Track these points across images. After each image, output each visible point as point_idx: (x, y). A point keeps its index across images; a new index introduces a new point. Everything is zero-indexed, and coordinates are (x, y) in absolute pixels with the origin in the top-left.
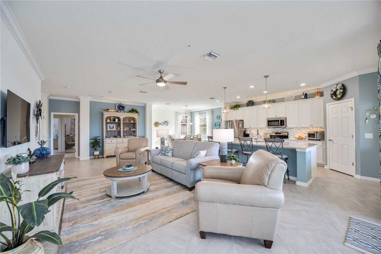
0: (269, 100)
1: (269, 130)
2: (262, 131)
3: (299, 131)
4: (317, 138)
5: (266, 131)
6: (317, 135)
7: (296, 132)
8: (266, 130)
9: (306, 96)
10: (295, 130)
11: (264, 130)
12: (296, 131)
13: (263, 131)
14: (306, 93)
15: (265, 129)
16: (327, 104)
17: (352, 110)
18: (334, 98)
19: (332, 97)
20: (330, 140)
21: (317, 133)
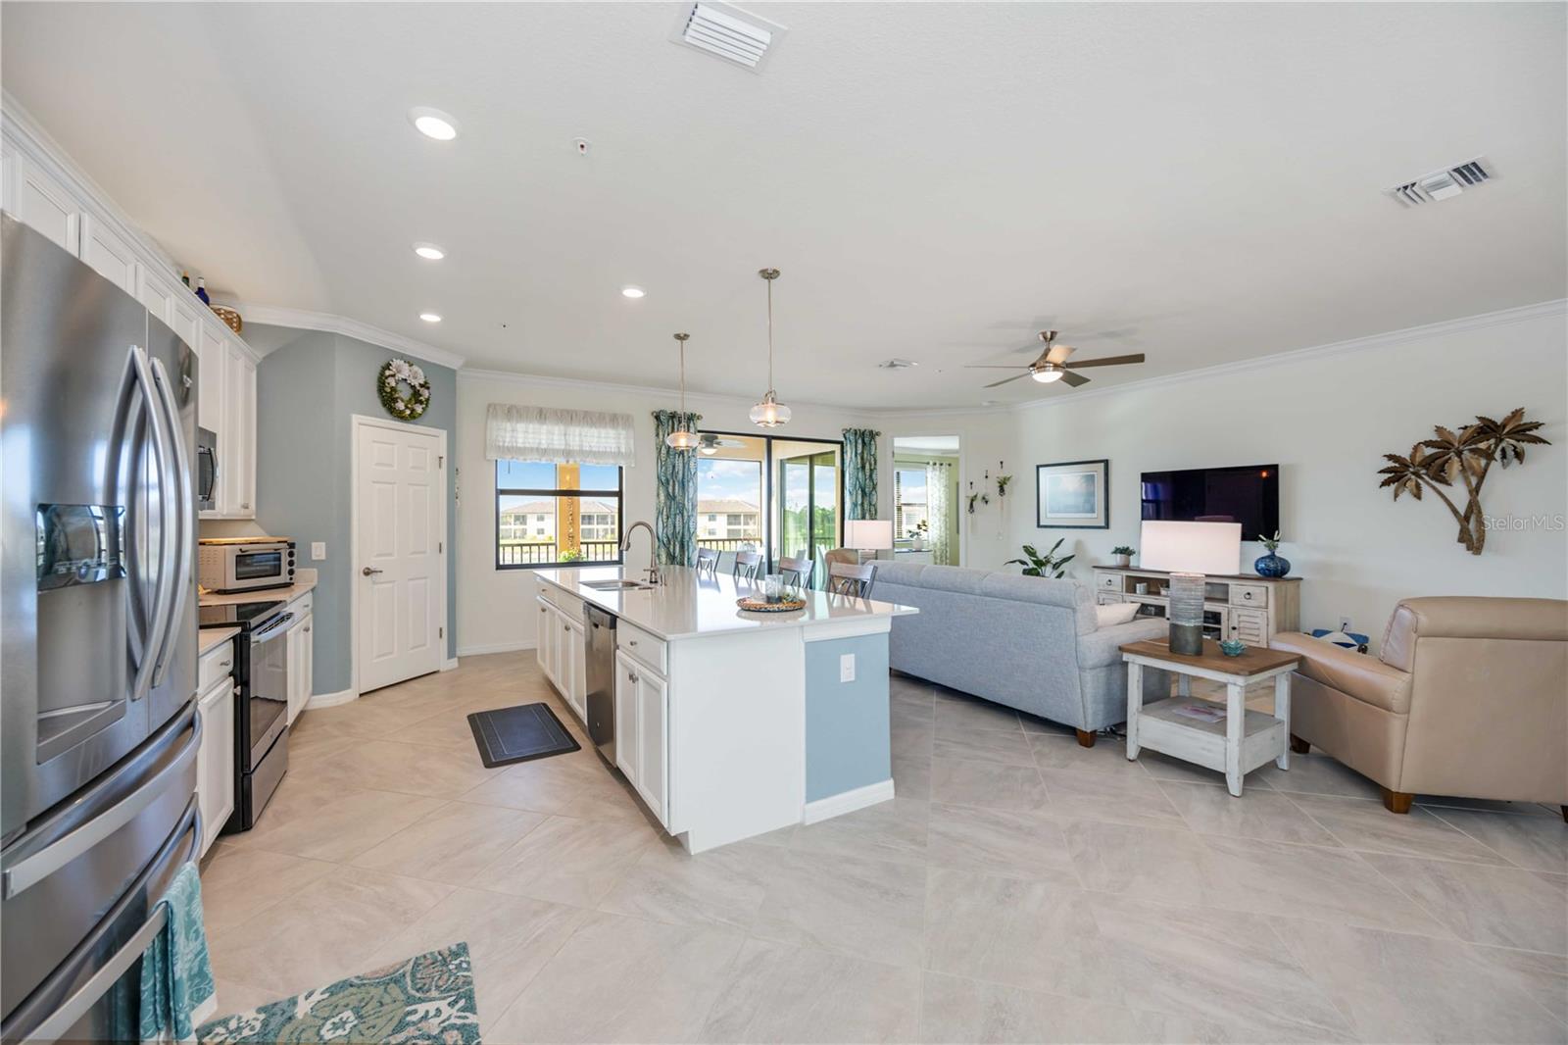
4: (292, 572)
6: (295, 559)
14: (200, 289)
16: (356, 419)
17: (440, 466)
18: (400, 406)
19: (388, 399)
20: (368, 572)
21: (292, 546)
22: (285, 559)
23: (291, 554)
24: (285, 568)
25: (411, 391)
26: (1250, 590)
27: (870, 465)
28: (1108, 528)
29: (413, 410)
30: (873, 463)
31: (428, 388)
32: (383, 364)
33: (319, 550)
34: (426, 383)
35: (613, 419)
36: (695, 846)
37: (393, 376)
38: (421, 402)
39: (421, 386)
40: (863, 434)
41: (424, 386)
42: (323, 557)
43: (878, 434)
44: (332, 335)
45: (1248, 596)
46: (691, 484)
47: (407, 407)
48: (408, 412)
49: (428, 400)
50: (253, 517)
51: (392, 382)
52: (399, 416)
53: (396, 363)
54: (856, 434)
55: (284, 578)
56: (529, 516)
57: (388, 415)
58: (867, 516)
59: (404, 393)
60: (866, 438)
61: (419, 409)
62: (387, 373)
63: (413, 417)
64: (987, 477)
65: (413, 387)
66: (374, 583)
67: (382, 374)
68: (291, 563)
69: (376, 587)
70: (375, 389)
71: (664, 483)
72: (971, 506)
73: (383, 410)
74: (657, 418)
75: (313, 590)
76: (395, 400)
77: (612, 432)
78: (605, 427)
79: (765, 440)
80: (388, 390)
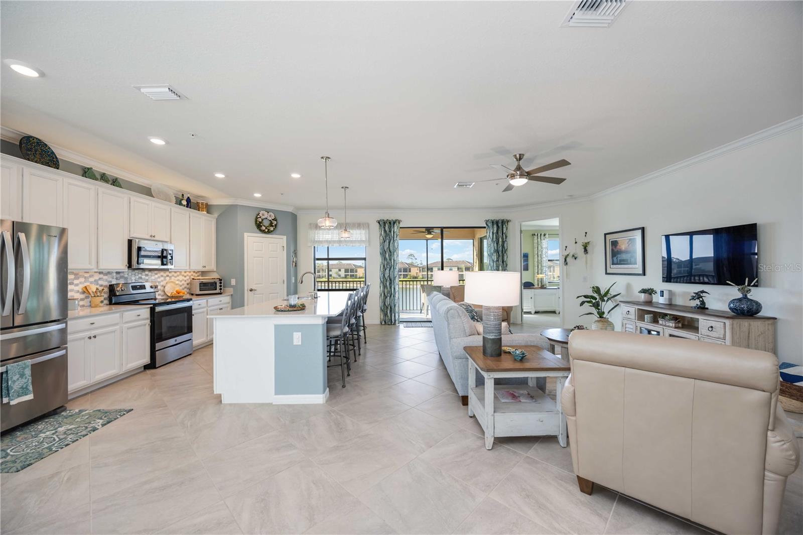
0: (104, 174)
1: (100, 279)
2: (77, 285)
3: (168, 278)
4: (221, 289)
5: (91, 283)
6: (222, 284)
7: (162, 281)
8: (92, 279)
9: (189, 203)
10: (162, 276)
11: (85, 278)
12: (162, 278)
13: (81, 283)
14: (188, 197)
15: (87, 275)
16: (246, 235)
17: (283, 250)
18: (263, 228)
19: (259, 226)
20: (251, 290)
21: (221, 280)
22: (218, 285)
23: (221, 283)
24: (218, 288)
25: (269, 222)
26: (713, 324)
27: (503, 239)
28: (644, 275)
29: (269, 230)
30: (504, 237)
31: (276, 220)
32: (257, 213)
33: (233, 282)
34: (275, 218)
35: (359, 226)
36: (225, 400)
37: (260, 217)
38: (273, 226)
39: (273, 220)
40: (497, 223)
41: (275, 219)
42: (235, 284)
43: (508, 221)
44: (237, 205)
45: (710, 329)
46: (395, 253)
47: (266, 228)
48: (267, 230)
49: (276, 225)
50: (215, 270)
51: (260, 220)
52: (263, 232)
53: (261, 213)
54: (493, 222)
55: (218, 291)
56: (434, 268)
57: (260, 232)
58: (500, 268)
59: (266, 223)
60: (500, 226)
61: (272, 229)
62: (258, 216)
63: (269, 232)
64: (576, 243)
65: (270, 220)
66: (254, 294)
67: (257, 217)
68: (221, 286)
69: (255, 296)
70: (254, 223)
71: (383, 253)
72: (565, 260)
73: (258, 231)
74: (379, 223)
75: (232, 295)
76: (261, 226)
77: (358, 231)
78: (355, 230)
79: (440, 229)
80: (258, 223)
